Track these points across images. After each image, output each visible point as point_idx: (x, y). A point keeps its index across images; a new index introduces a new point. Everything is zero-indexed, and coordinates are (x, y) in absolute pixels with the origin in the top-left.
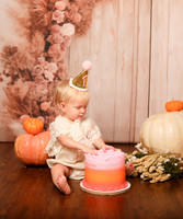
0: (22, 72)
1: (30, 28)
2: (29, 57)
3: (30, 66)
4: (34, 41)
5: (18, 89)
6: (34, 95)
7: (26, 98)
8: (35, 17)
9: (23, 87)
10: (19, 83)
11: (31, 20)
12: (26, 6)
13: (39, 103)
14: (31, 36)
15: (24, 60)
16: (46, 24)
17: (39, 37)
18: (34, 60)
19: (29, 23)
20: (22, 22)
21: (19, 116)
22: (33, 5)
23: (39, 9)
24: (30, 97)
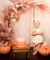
0: (2, 30)
1: (5, 19)
2: (4, 26)
3: (4, 29)
4: (6, 22)
5: (1, 34)
6: (5, 36)
7: (3, 37)
8: (6, 17)
9: (2, 34)
10: (2, 33)
11: (5, 17)
12: (4, 14)
14: (5, 21)
15: (3, 27)
16: (9, 18)
18: (5, 27)
19: (4, 18)
20: (3, 18)
22: (5, 14)
23: (7, 15)
24: (5, 37)
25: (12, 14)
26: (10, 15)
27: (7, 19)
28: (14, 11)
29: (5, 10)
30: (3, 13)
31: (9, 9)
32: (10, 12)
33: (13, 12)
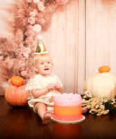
0: (9, 53)
1: (15, 27)
2: (14, 44)
3: (14, 50)
4: (17, 34)
5: (7, 63)
6: (17, 67)
7: (12, 68)
8: (18, 21)
9: (10, 62)
11: (15, 22)
12: (13, 14)
13: (20, 72)
14: (15, 32)
15: (11, 46)
16: (24, 25)
17: (20, 32)
18: (17, 46)
19: (14, 25)
20: (10, 23)
21: (7, 80)
22: (16, 14)
23: (20, 16)
24: (15, 68)
25: (31, 13)
26: (27, 15)
27: (21, 26)
28: (36, 7)
29: (16, 5)
30: (10, 11)
31: (26, 3)
32: (28, 10)
33: (35, 10)
